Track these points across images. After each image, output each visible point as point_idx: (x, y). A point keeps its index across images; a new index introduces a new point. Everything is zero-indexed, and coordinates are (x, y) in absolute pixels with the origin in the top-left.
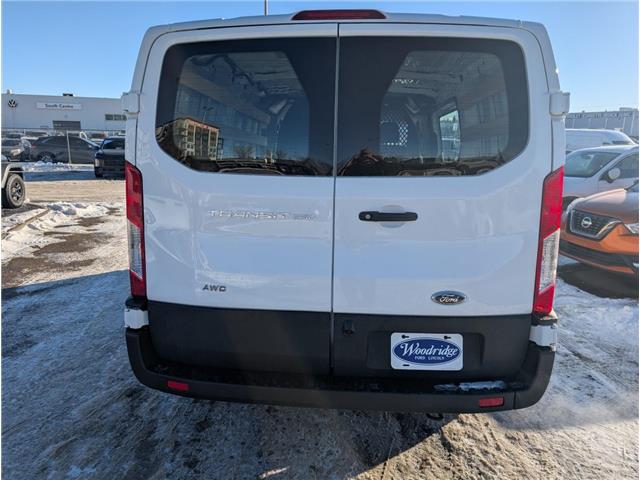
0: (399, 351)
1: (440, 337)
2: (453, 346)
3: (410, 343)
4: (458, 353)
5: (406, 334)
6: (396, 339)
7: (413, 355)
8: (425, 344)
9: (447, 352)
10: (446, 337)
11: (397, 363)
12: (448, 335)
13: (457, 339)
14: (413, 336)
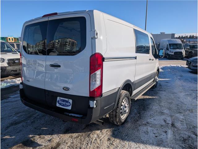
0: (58, 102)
1: (67, 99)
2: (69, 103)
3: (61, 100)
4: (70, 105)
5: (60, 98)
6: (58, 98)
7: (61, 103)
8: (64, 101)
9: (68, 104)
10: (68, 100)
11: (58, 105)
12: (69, 99)
13: (71, 101)
14: (62, 98)
